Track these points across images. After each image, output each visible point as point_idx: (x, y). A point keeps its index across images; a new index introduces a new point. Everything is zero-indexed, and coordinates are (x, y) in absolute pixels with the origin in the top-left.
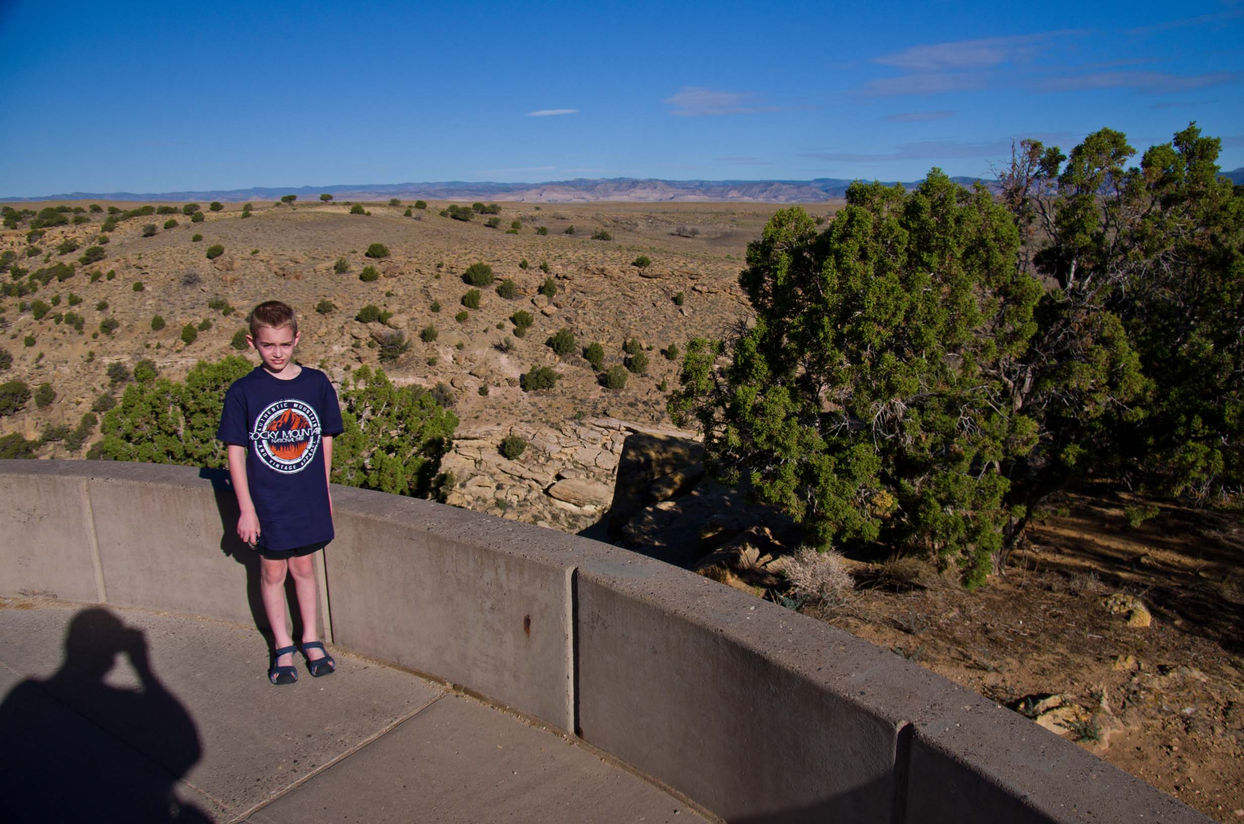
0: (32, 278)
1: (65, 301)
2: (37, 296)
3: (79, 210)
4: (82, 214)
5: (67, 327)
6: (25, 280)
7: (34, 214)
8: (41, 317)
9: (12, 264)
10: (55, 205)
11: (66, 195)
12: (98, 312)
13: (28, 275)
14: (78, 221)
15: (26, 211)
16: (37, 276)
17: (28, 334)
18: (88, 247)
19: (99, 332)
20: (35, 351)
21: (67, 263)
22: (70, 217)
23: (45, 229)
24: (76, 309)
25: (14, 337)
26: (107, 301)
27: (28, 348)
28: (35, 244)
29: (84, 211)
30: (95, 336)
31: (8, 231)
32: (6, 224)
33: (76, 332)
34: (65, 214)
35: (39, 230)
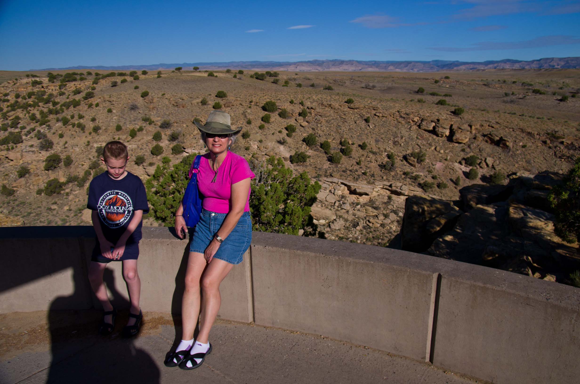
0: (61, 106)
1: (76, 117)
2: (64, 114)
3: (81, 74)
4: (83, 76)
5: (78, 129)
6: (58, 107)
7: (62, 76)
8: (66, 124)
9: (52, 99)
10: (71, 72)
11: (75, 67)
12: (92, 122)
14: (81, 79)
15: (58, 75)
16: (64, 105)
17: (60, 132)
18: (86, 91)
19: (92, 132)
20: (63, 140)
21: (77, 99)
22: (78, 77)
23: (67, 83)
24: (81, 121)
25: (54, 133)
26: (96, 117)
27: (60, 139)
28: (63, 90)
30: (90, 134)
31: (51, 84)
32: (49, 81)
33: (82, 132)
34: (76, 76)
35: (64, 83)
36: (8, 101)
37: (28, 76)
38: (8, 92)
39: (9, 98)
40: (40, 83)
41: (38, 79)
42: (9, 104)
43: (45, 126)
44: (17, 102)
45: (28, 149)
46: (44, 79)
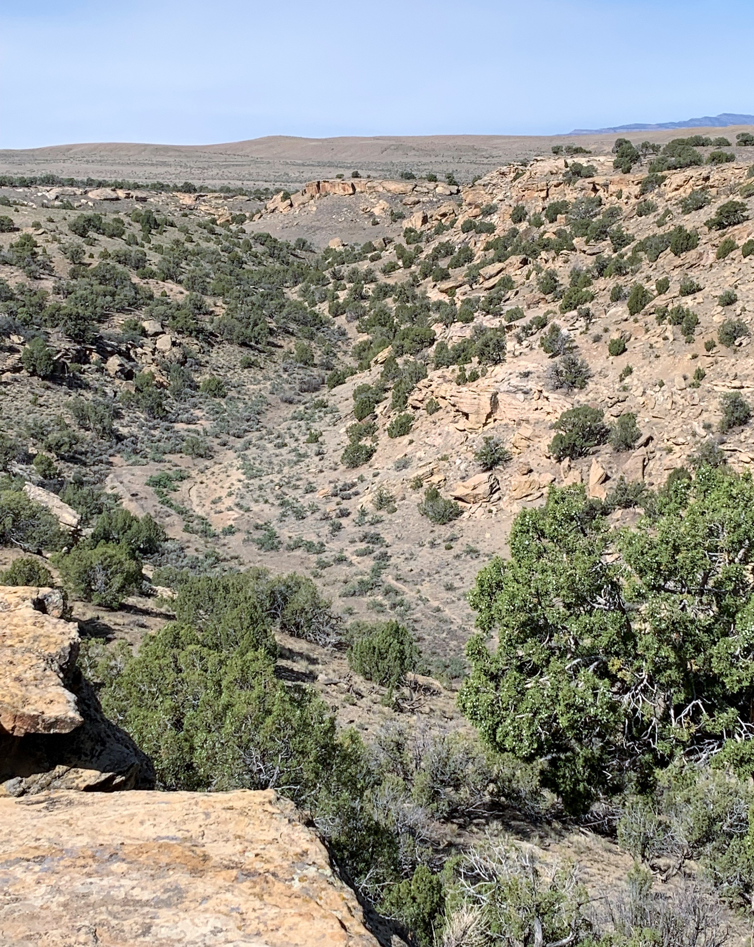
0: (635, 251)
1: (675, 288)
2: (639, 278)
3: (723, 143)
4: (725, 150)
5: (670, 330)
6: (628, 251)
7: (655, 149)
8: (638, 312)
9: (614, 227)
10: (685, 134)
11: (710, 119)
12: (720, 308)
13: (633, 244)
14: (717, 159)
15: (645, 146)
16: (642, 246)
17: (615, 336)
18: (723, 200)
19: (717, 341)
20: (622, 361)
21: (689, 228)
22: (705, 152)
23: (665, 173)
24: (688, 302)
25: (597, 339)
26: (736, 292)
27: (611, 358)
28: (650, 197)
29: (729, 145)
30: (710, 346)
31: (618, 176)
32: (617, 166)
33: (683, 338)
34: (698, 150)
35: (659, 174)
36: (491, 229)
37: (556, 151)
38: (495, 201)
39: (494, 219)
40: (590, 172)
41: (582, 161)
42: (491, 238)
43: (574, 313)
44: (514, 232)
45: (515, 381)
46: (602, 159)
